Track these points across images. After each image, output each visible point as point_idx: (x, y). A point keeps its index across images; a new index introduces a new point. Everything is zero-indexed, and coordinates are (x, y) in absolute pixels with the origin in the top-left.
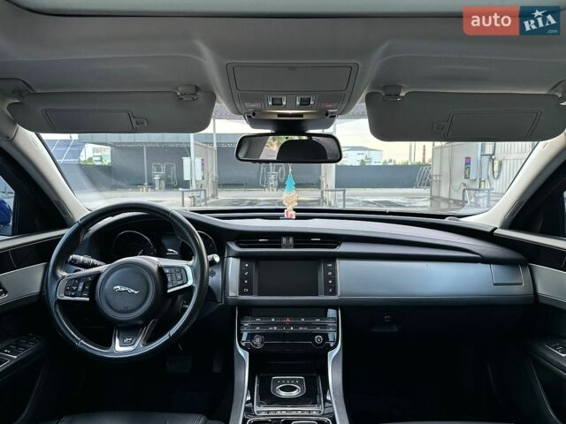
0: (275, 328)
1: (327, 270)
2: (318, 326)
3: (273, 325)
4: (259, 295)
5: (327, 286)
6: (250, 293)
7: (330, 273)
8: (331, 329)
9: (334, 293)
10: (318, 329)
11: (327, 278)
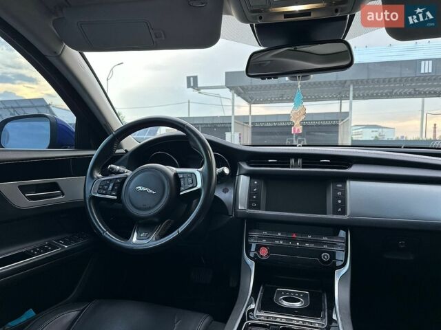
0: (281, 242)
1: (336, 190)
2: (325, 244)
3: (279, 239)
4: (266, 210)
5: (336, 206)
6: (258, 208)
7: (339, 193)
8: (339, 249)
9: (344, 212)
10: (325, 247)
11: (336, 198)
